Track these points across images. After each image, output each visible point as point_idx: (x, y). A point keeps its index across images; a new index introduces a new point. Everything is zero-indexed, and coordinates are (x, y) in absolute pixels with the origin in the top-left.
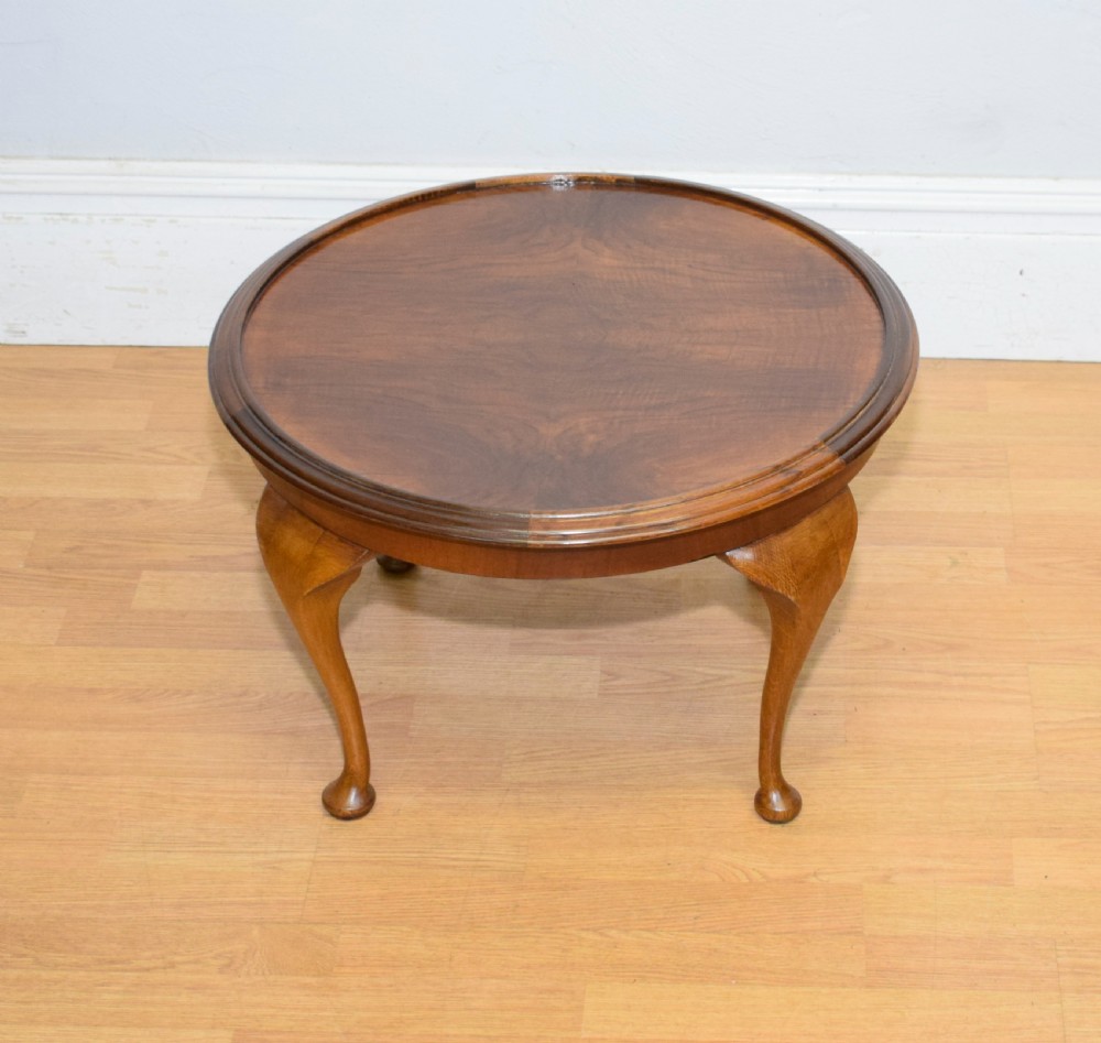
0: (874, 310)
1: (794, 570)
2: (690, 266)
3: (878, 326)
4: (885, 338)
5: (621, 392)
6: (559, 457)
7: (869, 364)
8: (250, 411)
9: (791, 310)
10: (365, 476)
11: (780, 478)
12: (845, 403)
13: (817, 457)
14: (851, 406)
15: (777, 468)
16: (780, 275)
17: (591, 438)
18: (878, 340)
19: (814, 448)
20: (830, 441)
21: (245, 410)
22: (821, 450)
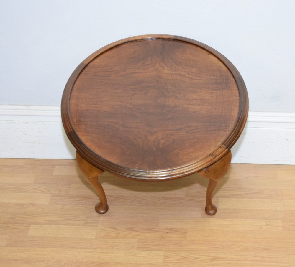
0: (237, 92)
1: (215, 174)
2: (188, 74)
3: (238, 98)
4: (240, 103)
5: (170, 123)
6: (154, 149)
7: (235, 113)
8: (73, 132)
9: (215, 91)
10: (103, 156)
11: (211, 158)
12: (229, 128)
13: (221, 150)
14: (230, 129)
15: (210, 155)
16: (212, 77)
17: (162, 141)
18: (238, 104)
19: (220, 147)
20: (224, 144)
21: (71, 131)
22: (222, 147)
